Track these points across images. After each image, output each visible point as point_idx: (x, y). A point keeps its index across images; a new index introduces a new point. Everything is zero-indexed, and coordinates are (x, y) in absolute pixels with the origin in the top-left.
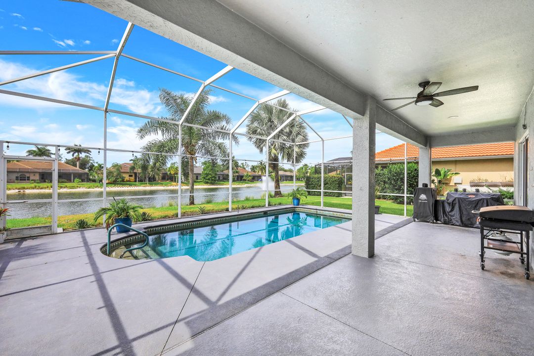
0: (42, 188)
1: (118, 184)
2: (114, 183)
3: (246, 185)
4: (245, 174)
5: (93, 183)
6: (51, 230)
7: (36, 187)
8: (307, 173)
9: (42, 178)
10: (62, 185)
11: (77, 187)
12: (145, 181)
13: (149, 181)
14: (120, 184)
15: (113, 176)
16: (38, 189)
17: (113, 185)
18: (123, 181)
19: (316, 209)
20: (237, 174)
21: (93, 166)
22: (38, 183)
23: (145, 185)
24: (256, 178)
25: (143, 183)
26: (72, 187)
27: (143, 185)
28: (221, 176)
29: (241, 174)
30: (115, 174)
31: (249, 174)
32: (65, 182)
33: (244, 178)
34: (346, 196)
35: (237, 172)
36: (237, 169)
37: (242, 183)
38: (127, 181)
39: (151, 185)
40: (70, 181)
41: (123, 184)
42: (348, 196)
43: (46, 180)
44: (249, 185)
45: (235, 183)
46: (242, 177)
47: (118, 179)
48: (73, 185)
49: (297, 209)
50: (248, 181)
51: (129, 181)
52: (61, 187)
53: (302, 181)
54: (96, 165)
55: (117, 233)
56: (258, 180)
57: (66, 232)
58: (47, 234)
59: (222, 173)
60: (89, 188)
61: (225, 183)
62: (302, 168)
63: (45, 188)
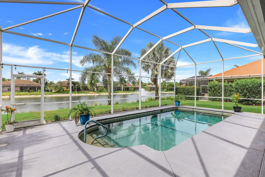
0: (21, 95)
1: (61, 93)
2: (59, 92)
3: (130, 93)
4: (130, 87)
5: (48, 92)
6: (40, 122)
7: (18, 94)
8: (165, 86)
9: (21, 90)
10: (31, 93)
11: (40, 94)
12: (75, 91)
13: (77, 91)
14: (62, 93)
15: (58, 88)
16: (19, 95)
17: (58, 93)
18: (63, 91)
19: (193, 108)
20: (125, 87)
21: (47, 82)
22: (19, 92)
23: (75, 93)
24: (136, 89)
25: (74, 92)
26: (37, 94)
27: (74, 93)
28: (116, 88)
29: (127, 87)
30: (59, 87)
31: (132, 87)
32: (33, 92)
33: (130, 89)
34: (201, 99)
35: (125, 86)
36: (125, 84)
37: (129, 92)
38: (65, 91)
39: (79, 93)
40: (35, 91)
41: (63, 93)
42: (203, 99)
43: (24, 91)
44: (132, 93)
45: (125, 92)
46: (128, 88)
47: (61, 90)
48: (37, 93)
49: (179, 108)
50: (132, 90)
51: (67, 91)
52: (31, 94)
53: (163, 90)
54: (49, 82)
55: (80, 124)
56: (137, 90)
57: (49, 124)
58: (38, 124)
59: (117, 86)
60: (46, 95)
61: (119, 92)
62: (163, 83)
63: (23, 95)
